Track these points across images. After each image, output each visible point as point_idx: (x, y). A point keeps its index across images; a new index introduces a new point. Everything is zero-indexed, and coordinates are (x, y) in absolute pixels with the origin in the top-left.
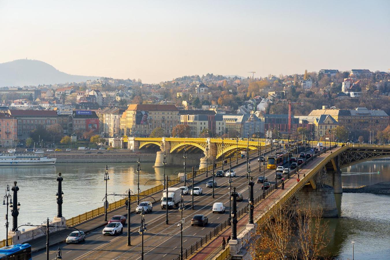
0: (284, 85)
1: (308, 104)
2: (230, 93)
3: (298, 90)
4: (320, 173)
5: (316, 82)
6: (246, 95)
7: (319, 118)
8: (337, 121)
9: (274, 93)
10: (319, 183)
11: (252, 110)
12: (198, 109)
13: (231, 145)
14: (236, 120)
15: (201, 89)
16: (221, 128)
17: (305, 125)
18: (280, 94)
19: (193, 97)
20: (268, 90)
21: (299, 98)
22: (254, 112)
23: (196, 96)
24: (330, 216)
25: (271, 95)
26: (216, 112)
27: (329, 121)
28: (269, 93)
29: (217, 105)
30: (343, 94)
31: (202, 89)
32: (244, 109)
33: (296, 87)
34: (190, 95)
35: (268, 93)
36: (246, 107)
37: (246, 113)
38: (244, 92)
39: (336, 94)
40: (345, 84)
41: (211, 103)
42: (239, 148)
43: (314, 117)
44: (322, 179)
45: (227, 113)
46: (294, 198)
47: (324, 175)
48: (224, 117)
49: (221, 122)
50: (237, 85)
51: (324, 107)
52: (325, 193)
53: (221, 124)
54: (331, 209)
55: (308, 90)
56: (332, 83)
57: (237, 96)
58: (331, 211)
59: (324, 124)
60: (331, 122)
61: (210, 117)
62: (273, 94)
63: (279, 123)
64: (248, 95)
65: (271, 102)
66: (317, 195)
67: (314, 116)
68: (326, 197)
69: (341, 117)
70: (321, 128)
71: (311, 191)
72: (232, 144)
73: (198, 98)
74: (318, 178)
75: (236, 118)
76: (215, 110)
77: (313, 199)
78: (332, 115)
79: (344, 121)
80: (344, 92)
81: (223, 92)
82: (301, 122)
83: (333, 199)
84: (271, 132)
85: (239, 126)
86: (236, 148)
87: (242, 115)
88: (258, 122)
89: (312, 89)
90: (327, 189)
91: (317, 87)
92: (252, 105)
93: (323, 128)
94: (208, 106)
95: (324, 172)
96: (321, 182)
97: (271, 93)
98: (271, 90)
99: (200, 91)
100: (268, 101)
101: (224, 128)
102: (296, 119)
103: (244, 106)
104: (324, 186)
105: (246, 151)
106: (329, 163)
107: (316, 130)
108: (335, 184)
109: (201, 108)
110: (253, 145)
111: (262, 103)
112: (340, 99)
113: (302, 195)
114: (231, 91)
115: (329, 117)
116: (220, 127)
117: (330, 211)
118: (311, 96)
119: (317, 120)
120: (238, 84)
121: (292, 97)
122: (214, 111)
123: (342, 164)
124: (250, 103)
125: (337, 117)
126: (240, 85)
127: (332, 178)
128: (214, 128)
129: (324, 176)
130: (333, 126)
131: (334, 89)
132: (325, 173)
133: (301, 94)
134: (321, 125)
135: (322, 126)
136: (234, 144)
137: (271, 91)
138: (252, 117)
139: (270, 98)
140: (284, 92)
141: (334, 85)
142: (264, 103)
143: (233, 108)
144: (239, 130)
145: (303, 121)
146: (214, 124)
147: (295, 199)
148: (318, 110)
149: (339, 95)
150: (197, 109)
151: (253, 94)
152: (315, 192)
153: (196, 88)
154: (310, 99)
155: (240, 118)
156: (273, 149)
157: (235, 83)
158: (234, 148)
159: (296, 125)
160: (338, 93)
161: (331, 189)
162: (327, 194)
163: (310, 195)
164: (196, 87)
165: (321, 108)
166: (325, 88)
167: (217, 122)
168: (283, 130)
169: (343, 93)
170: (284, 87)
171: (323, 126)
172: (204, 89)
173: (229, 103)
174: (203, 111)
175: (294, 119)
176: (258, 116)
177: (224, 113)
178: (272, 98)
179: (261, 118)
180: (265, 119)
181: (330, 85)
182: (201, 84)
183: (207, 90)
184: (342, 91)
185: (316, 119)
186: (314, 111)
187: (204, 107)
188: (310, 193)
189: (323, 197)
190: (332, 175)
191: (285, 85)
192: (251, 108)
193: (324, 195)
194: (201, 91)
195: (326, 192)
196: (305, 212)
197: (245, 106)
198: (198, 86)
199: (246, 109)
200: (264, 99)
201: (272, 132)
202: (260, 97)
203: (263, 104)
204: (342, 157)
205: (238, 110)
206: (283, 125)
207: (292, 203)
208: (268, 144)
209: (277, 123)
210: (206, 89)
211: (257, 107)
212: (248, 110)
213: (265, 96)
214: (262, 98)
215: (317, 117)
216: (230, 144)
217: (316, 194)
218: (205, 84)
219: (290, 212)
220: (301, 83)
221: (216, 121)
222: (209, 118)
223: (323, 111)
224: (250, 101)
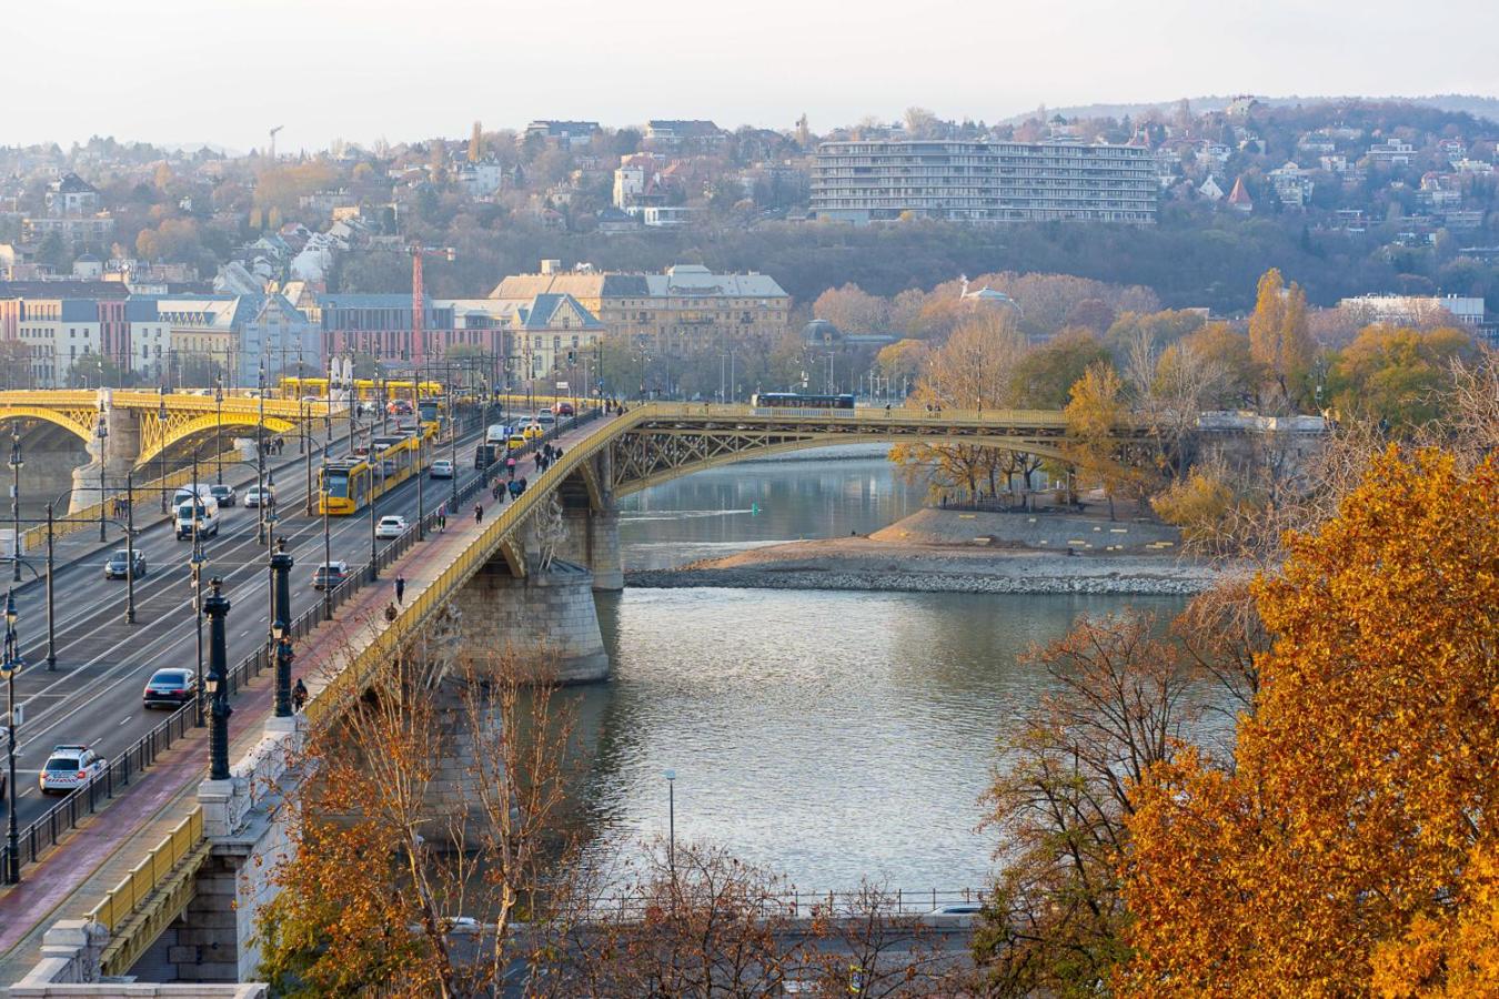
0: (391, 183)
1: (485, 252)
2: (185, 213)
3: (447, 197)
4: (541, 515)
5: (513, 171)
6: (247, 220)
7: (530, 307)
8: (597, 316)
9: (356, 211)
10: (535, 555)
11: (271, 278)
12: (56, 277)
13: (193, 415)
14: (210, 317)
15: (68, 196)
16: (150, 349)
17: (475, 334)
18: (381, 213)
19: (38, 229)
20: (333, 199)
21: (450, 231)
22: (281, 287)
23: (48, 225)
24: (578, 677)
25: (344, 219)
26: (131, 288)
27: (566, 319)
28: (337, 212)
29: (135, 261)
30: (617, 215)
31: (73, 199)
32: (240, 277)
33: (441, 189)
34: (26, 221)
35: (331, 212)
36: (250, 268)
37: (247, 291)
38: (239, 208)
39: (591, 215)
40: (626, 177)
41: (110, 252)
42: (225, 427)
43: (509, 305)
44: (548, 540)
45: (176, 291)
46: (443, 611)
47: (552, 522)
48: (164, 306)
49: (152, 326)
50: (211, 183)
51: (546, 265)
52: (557, 594)
53: (152, 333)
54: (583, 651)
55: (486, 199)
56: (577, 174)
57: (209, 225)
58: (583, 658)
59: (548, 330)
60: (575, 321)
61: (109, 309)
62: (353, 218)
63: (376, 328)
64: (255, 220)
65: (346, 246)
66: (530, 600)
67: (509, 301)
68: (563, 607)
69: (615, 304)
70: (538, 345)
71: (507, 586)
72: (196, 411)
73: (56, 235)
74: (531, 536)
75: (209, 310)
76: (126, 280)
77: (513, 615)
78: (579, 294)
79: (625, 318)
80: (622, 207)
81: (156, 210)
82: (460, 324)
83: (588, 613)
84: (348, 365)
85: (222, 343)
86: (214, 428)
87: (233, 298)
88: (296, 326)
89: (500, 195)
90: (567, 578)
91: (521, 188)
92: (272, 260)
93: (544, 345)
94: (97, 265)
95: (554, 512)
96: (542, 550)
97: (345, 213)
98: (345, 199)
99: (64, 205)
100: (334, 242)
101: (165, 349)
102: (441, 310)
103: (239, 265)
104: (553, 566)
105: (253, 437)
106: (570, 477)
107: (519, 353)
108: (597, 558)
109: (71, 273)
110: (281, 413)
111: (310, 249)
112: (609, 233)
113: (473, 600)
114: (186, 204)
115: (565, 301)
116: (146, 347)
117: (578, 658)
118: (496, 222)
119: (523, 313)
120: (215, 178)
121: (427, 225)
122: (121, 283)
123: (621, 482)
124: (262, 252)
125: (598, 302)
126: (223, 180)
127: (582, 533)
128: (125, 350)
129: (553, 527)
130: (581, 335)
131: (583, 194)
132: (559, 517)
133: (458, 216)
134: (538, 334)
135: (540, 338)
136: (205, 412)
137: (343, 205)
138: (272, 307)
139: (341, 230)
140: (392, 209)
141: (583, 181)
142: (317, 249)
143: (196, 271)
144: (221, 359)
145: (468, 318)
146: (125, 333)
147: (449, 618)
148: (525, 276)
149: (602, 219)
150: (54, 277)
151: (274, 215)
152: (523, 591)
153: (49, 195)
154: (496, 234)
155: (225, 312)
156: (359, 428)
157: (203, 175)
158: (204, 427)
159: (443, 333)
160: (600, 212)
161: (581, 578)
162: (565, 596)
163: (500, 601)
164: (49, 188)
165: (538, 270)
166: (550, 191)
167: (136, 328)
168: (393, 356)
169: (617, 209)
170: (395, 190)
171: (543, 335)
172: (78, 196)
173: (180, 253)
174: (78, 283)
175: (434, 311)
176: (294, 302)
177: (162, 290)
178: (346, 232)
179: (307, 310)
180: (324, 313)
181: (568, 180)
182: (67, 179)
183: (93, 200)
184: (616, 202)
185: (517, 314)
186: (509, 279)
187: (84, 270)
188: (501, 592)
189: (551, 607)
190: (582, 521)
191: (397, 179)
192: (267, 270)
193: (554, 600)
194: (67, 207)
195: (563, 586)
196: (493, 665)
197: (243, 262)
198: (57, 185)
199: (247, 273)
200: (316, 234)
201: (353, 363)
202: (300, 226)
203: (313, 253)
204: (618, 456)
205: (216, 280)
206: (393, 334)
207: (436, 633)
208: (340, 408)
209: (369, 327)
210: (89, 197)
211: (292, 268)
212: (256, 280)
213: (321, 223)
214: (309, 233)
215: (520, 303)
216: (188, 411)
217: (526, 596)
218: (85, 177)
219: (431, 666)
220: (458, 173)
221: (133, 324)
222: (104, 312)
223: (544, 279)
224: (263, 243)
